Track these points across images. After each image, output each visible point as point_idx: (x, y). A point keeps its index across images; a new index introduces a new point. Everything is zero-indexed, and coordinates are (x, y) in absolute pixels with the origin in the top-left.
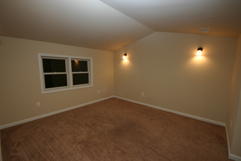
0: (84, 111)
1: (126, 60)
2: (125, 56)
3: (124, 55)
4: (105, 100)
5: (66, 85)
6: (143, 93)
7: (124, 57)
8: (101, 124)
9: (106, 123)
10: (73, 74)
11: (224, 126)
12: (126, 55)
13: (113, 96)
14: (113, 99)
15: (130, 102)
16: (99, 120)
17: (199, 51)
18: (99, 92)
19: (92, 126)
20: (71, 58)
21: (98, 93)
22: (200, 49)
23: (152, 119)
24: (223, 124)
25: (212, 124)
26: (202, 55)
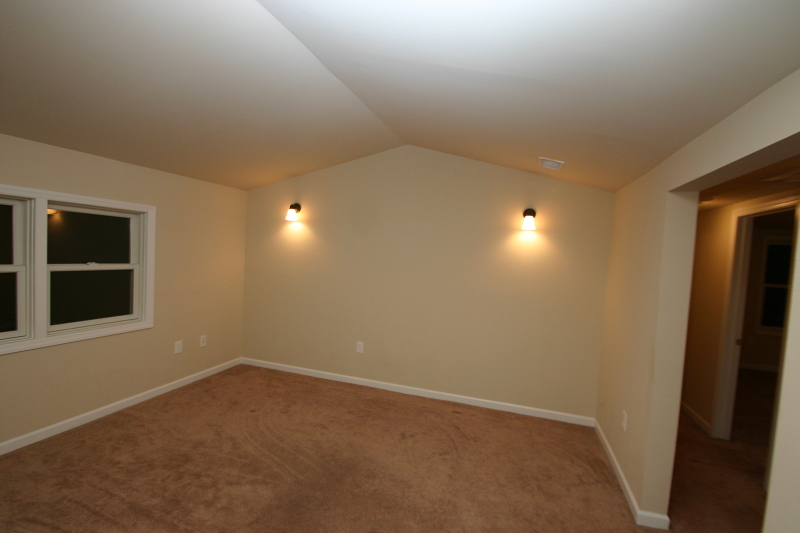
0: (110, 440)
1: (296, 226)
2: (293, 211)
3: (292, 207)
4: (207, 381)
5: (13, 327)
6: (360, 344)
7: (291, 215)
8: (210, 494)
9: (230, 484)
10: (54, 275)
11: (592, 425)
12: (297, 207)
13: (241, 360)
14: (241, 370)
15: (310, 378)
16: (198, 476)
17: (527, 217)
18: (178, 346)
19: (168, 513)
20: (51, 203)
21: (177, 351)
22: (530, 212)
23: (403, 436)
24: (589, 421)
25: (565, 424)
26: (537, 230)
